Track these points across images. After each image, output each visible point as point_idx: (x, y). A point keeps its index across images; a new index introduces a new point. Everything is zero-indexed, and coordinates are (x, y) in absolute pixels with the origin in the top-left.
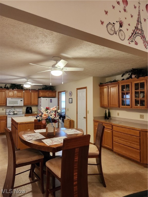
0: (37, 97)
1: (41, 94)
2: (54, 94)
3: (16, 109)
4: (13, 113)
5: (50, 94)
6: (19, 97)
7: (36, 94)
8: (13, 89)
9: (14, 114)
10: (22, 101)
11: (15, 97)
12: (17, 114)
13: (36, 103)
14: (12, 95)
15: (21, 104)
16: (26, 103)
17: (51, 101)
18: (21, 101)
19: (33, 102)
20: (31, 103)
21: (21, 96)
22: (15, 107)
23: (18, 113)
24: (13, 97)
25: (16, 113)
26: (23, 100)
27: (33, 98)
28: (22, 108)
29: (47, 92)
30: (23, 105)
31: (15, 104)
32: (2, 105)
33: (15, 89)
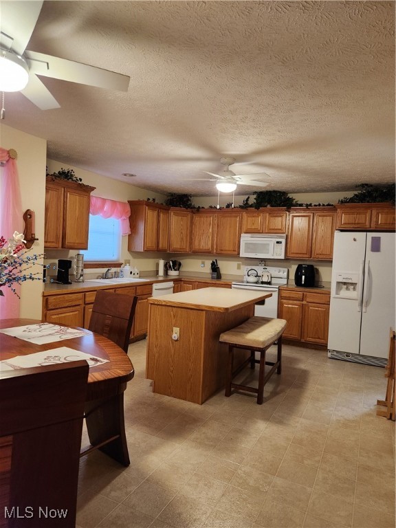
1: (342, 218)
3: (268, 268)
6: (273, 232)
10: (281, 243)
11: (263, 231)
12: (269, 283)
13: (328, 253)
14: (256, 226)
15: (278, 252)
16: (293, 250)
17: (376, 246)
19: (316, 250)
20: (310, 251)
21: (280, 228)
22: (269, 263)
24: (257, 231)
25: (265, 280)
29: (366, 208)
30: (283, 257)
32: (229, 252)
33: (266, 206)
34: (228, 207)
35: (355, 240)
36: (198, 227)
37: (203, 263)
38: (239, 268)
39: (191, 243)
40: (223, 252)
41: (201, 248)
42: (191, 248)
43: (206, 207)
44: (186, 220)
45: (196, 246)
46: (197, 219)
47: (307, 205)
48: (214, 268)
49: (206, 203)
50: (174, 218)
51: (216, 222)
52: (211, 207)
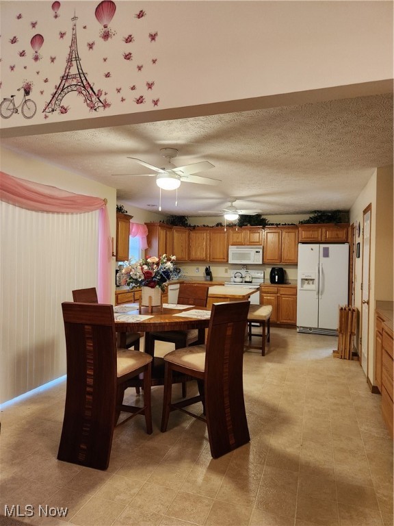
0: (297, 243)
1: (303, 234)
4: (240, 280)
5: (329, 234)
6: (253, 244)
7: (294, 235)
8: (241, 226)
10: (259, 252)
11: (246, 244)
12: (251, 282)
13: (293, 258)
14: (240, 239)
15: (258, 259)
16: (269, 256)
17: (326, 253)
18: (257, 252)
19: (285, 256)
20: (281, 258)
21: (258, 241)
22: (250, 267)
23: (253, 281)
24: (240, 243)
25: (248, 279)
26: (261, 251)
27: (285, 246)
28: (264, 269)
29: (318, 227)
30: (261, 263)
31: (244, 260)
32: (220, 260)
33: (247, 225)
34: (218, 225)
35: (312, 250)
36: (194, 241)
37: (198, 269)
38: (226, 271)
39: (189, 254)
40: (215, 260)
41: (198, 257)
42: (189, 258)
43: (201, 225)
44: (185, 235)
45: (193, 255)
46: (193, 234)
47: (277, 225)
48: (208, 273)
49: (200, 223)
50: (176, 234)
51: (208, 237)
52: (204, 226)
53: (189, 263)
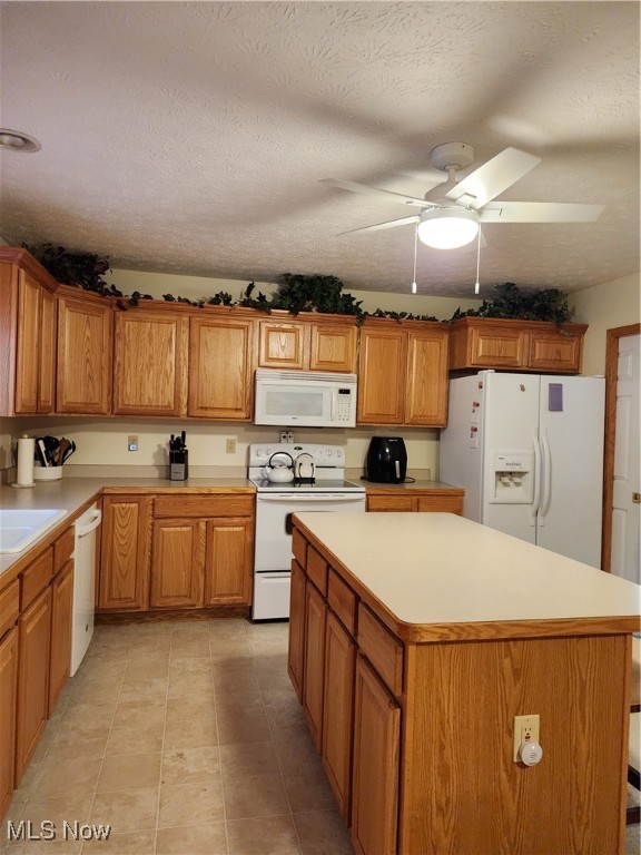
0: (444, 369)
1: (479, 346)
2: (567, 351)
3: (307, 448)
4: (286, 475)
5: (541, 351)
6: (328, 367)
7: (439, 348)
8: (294, 312)
9: (298, 481)
10: (347, 392)
11: (306, 366)
12: (311, 481)
13: (434, 413)
14: (289, 353)
15: (342, 413)
16: (370, 408)
18: (342, 391)
19: (413, 409)
20: (402, 409)
21: (342, 359)
22: (301, 436)
23: (319, 475)
24: (291, 365)
25: (305, 472)
26: (353, 388)
27: (413, 377)
28: (343, 443)
29: (518, 329)
30: (354, 426)
31: (305, 415)
32: (225, 414)
33: (309, 310)
34: (215, 301)
35: (523, 389)
36: (133, 347)
37: (133, 441)
39: (112, 391)
40: (209, 413)
41: (146, 402)
42: (112, 404)
43: (158, 296)
44: (100, 324)
45: (130, 395)
46: (129, 324)
47: (393, 315)
48: (178, 452)
49: (156, 285)
50: (67, 318)
51: (185, 337)
52: (168, 298)
53: (110, 420)
